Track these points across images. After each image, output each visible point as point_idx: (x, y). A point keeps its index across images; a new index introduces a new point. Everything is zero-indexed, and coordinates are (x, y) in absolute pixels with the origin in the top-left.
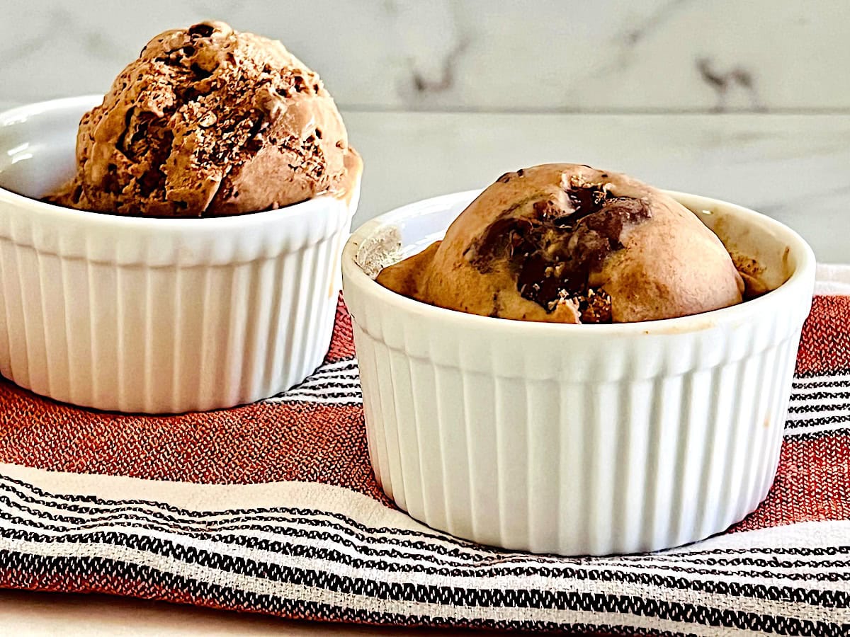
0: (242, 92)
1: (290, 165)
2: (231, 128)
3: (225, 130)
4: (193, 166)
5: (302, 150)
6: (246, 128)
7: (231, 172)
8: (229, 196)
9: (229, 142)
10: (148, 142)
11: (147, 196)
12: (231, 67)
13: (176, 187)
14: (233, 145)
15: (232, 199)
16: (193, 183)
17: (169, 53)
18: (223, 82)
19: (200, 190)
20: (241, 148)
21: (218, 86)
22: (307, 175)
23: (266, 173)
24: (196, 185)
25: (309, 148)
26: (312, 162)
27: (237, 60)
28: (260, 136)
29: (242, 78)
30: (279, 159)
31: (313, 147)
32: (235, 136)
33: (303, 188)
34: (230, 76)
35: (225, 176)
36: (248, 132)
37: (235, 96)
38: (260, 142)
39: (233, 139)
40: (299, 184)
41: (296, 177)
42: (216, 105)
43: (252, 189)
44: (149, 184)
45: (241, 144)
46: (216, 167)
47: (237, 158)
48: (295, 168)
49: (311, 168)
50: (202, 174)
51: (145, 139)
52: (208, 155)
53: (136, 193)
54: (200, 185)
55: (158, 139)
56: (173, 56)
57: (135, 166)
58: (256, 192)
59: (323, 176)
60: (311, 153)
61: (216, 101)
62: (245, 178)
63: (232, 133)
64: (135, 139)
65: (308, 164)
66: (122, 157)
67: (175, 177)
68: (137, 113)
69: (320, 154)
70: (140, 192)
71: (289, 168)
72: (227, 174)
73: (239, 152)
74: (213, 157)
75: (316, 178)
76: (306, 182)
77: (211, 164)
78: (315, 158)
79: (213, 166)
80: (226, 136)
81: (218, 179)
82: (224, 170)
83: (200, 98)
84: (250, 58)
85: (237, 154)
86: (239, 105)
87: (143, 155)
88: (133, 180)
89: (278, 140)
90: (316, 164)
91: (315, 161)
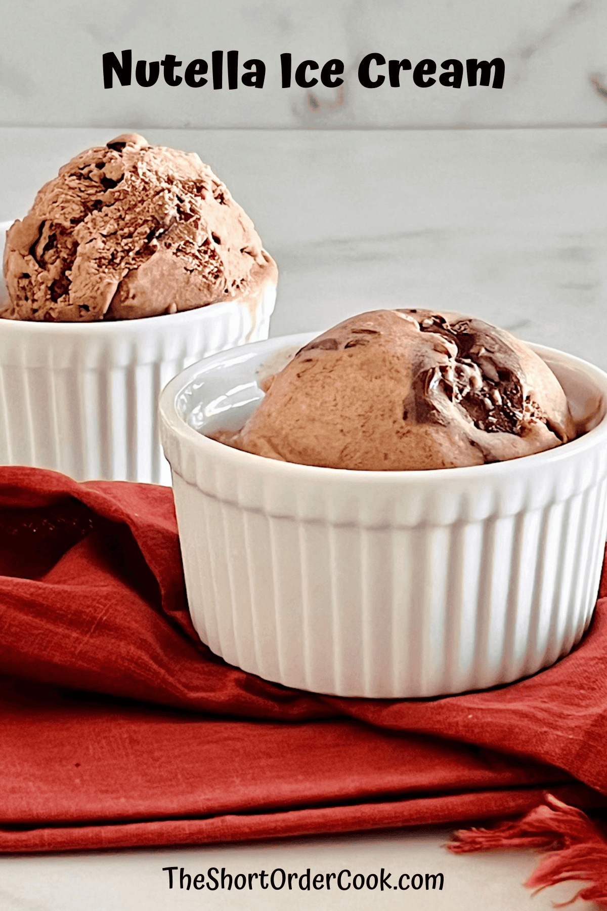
0: (142, 201)
1: (185, 268)
2: (130, 235)
3: (123, 237)
4: (94, 271)
5: (197, 254)
6: (143, 235)
7: (127, 276)
8: (127, 298)
9: (127, 248)
10: (58, 252)
11: (56, 302)
12: (133, 178)
13: (78, 292)
14: (130, 250)
15: (129, 302)
16: (94, 286)
17: (82, 169)
18: (126, 193)
19: (99, 292)
20: (138, 253)
21: (121, 197)
22: (204, 276)
23: (162, 275)
24: (96, 288)
25: (205, 252)
26: (209, 265)
27: (140, 172)
28: (154, 242)
29: (144, 189)
30: (175, 263)
31: (209, 251)
32: (133, 242)
33: (200, 290)
34: (133, 187)
35: (122, 279)
36: (144, 238)
37: (135, 205)
38: (155, 246)
39: (130, 245)
40: (196, 286)
41: (192, 280)
42: (119, 214)
43: (148, 291)
44: (58, 291)
45: (137, 249)
46: (114, 271)
47: (133, 262)
48: (191, 271)
49: (207, 270)
50: (100, 278)
51: (55, 249)
52: (107, 261)
53: (47, 300)
54: (98, 289)
55: (67, 248)
56: (84, 172)
57: (45, 273)
58: (153, 294)
59: (219, 279)
60: (207, 256)
61: (119, 210)
62: (142, 281)
63: (130, 240)
64: (47, 248)
65: (205, 266)
66: (34, 265)
67: (78, 282)
68: (47, 225)
69: (216, 258)
70: (50, 298)
71: (185, 271)
72: (124, 277)
73: (135, 256)
74: (111, 262)
75: (213, 280)
76: (203, 284)
77: (109, 269)
78: (211, 261)
79: (112, 270)
80: (125, 241)
81: (115, 283)
82: (120, 274)
83: (104, 208)
84: (154, 170)
85: (133, 259)
86: (139, 213)
87: (52, 264)
88: (43, 287)
89: (173, 245)
90: (212, 267)
91: (212, 264)
